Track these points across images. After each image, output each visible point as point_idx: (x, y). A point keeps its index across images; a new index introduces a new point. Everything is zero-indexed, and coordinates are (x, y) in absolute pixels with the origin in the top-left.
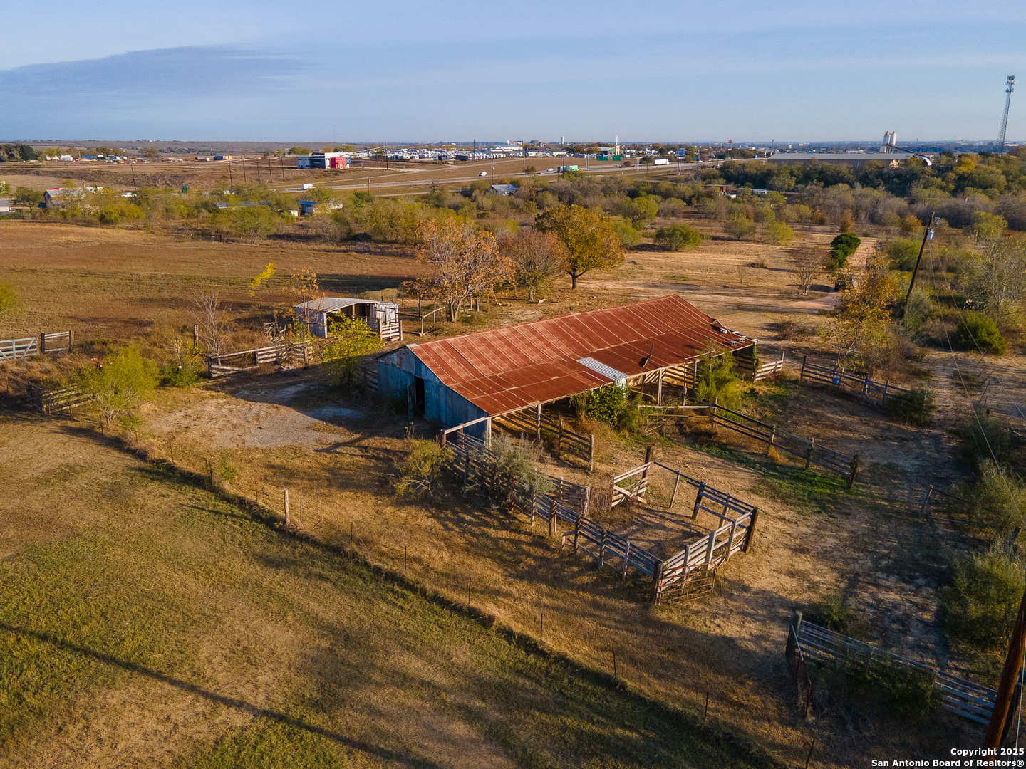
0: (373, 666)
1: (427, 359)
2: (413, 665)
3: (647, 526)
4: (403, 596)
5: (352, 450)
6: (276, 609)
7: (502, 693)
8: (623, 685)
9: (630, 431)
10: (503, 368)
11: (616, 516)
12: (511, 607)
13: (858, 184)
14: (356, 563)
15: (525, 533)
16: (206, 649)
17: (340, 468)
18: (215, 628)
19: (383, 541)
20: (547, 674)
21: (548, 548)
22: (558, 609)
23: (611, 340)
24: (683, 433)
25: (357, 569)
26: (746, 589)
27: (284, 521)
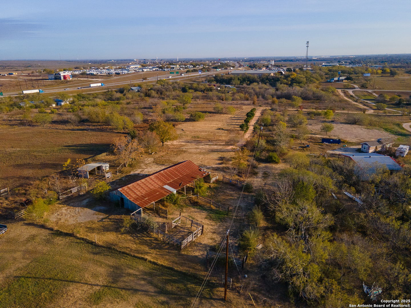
0: (123, 273)
1: (124, 193)
2: (131, 271)
3: (180, 232)
4: (127, 257)
5: (107, 220)
6: (99, 264)
7: (150, 274)
8: (174, 269)
9: (178, 204)
10: (144, 192)
11: (174, 230)
12: (151, 256)
13: (260, 83)
14: (115, 251)
15: (153, 238)
16: (86, 276)
17: (105, 226)
18: (87, 270)
19: (120, 244)
20: (159, 269)
21: (158, 241)
22: (161, 255)
23: (172, 178)
24: (191, 203)
25: (115, 252)
26: (201, 244)
27: (95, 243)
